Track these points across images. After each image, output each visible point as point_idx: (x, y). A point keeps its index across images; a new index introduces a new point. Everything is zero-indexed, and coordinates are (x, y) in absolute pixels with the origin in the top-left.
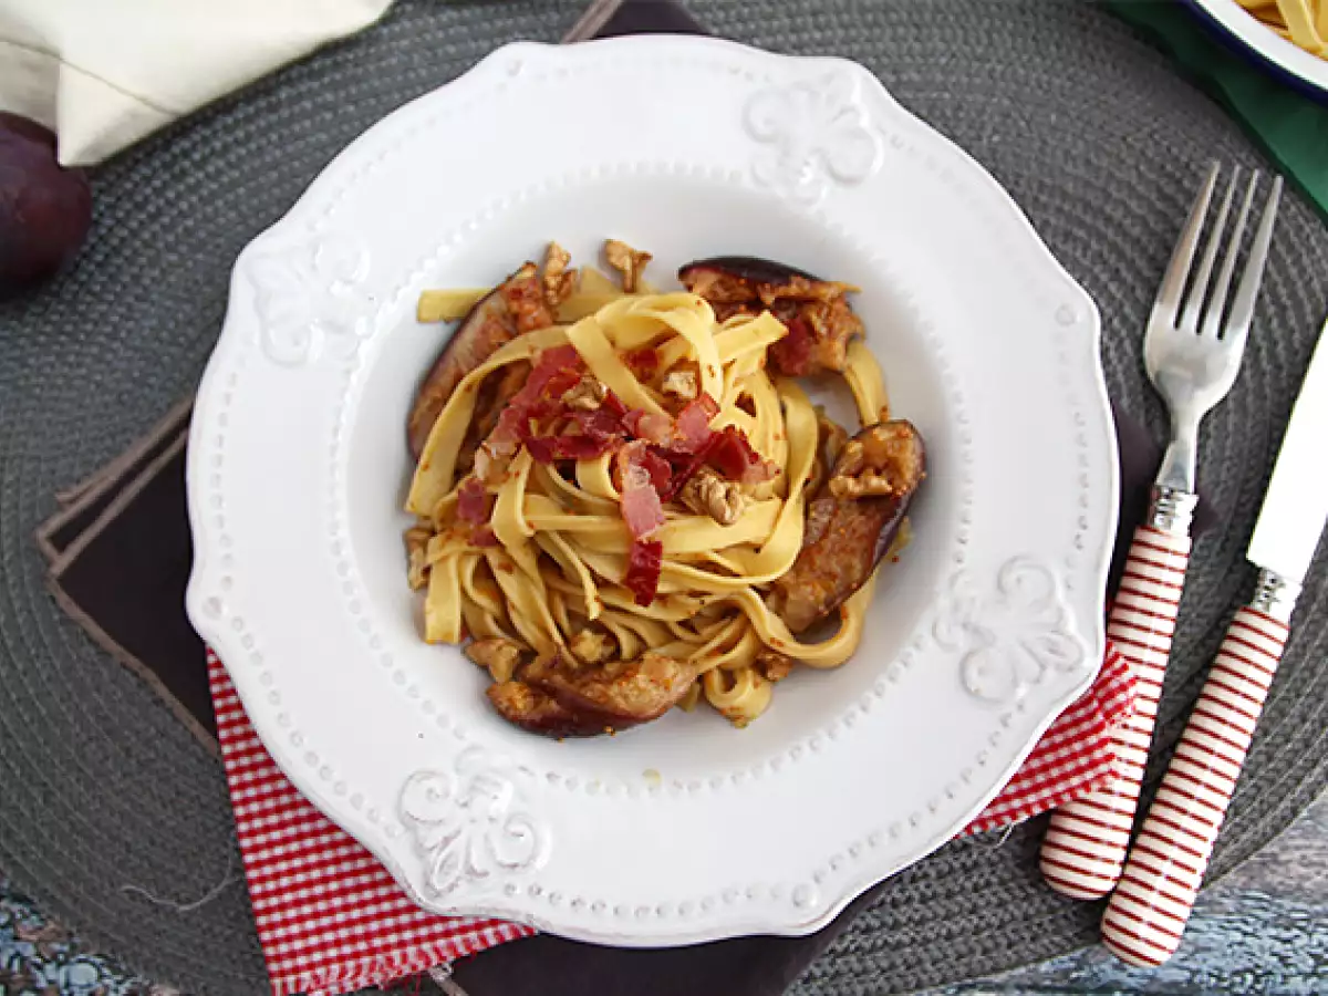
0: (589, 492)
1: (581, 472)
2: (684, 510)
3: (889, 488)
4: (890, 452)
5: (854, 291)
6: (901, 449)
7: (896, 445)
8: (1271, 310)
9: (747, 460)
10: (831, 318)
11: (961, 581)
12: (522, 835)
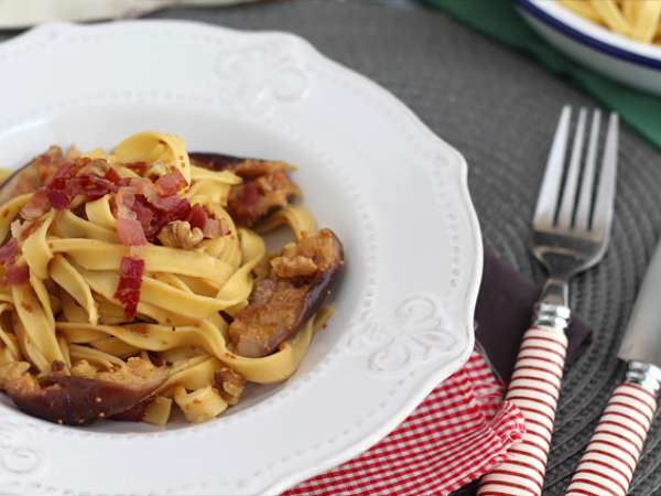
0: (94, 223)
1: (90, 209)
2: (158, 243)
3: (315, 267)
4: (316, 247)
5: (293, 169)
6: (323, 244)
7: (320, 241)
8: (627, 213)
9: (206, 217)
10: (276, 182)
11: (369, 316)
12: (25, 456)
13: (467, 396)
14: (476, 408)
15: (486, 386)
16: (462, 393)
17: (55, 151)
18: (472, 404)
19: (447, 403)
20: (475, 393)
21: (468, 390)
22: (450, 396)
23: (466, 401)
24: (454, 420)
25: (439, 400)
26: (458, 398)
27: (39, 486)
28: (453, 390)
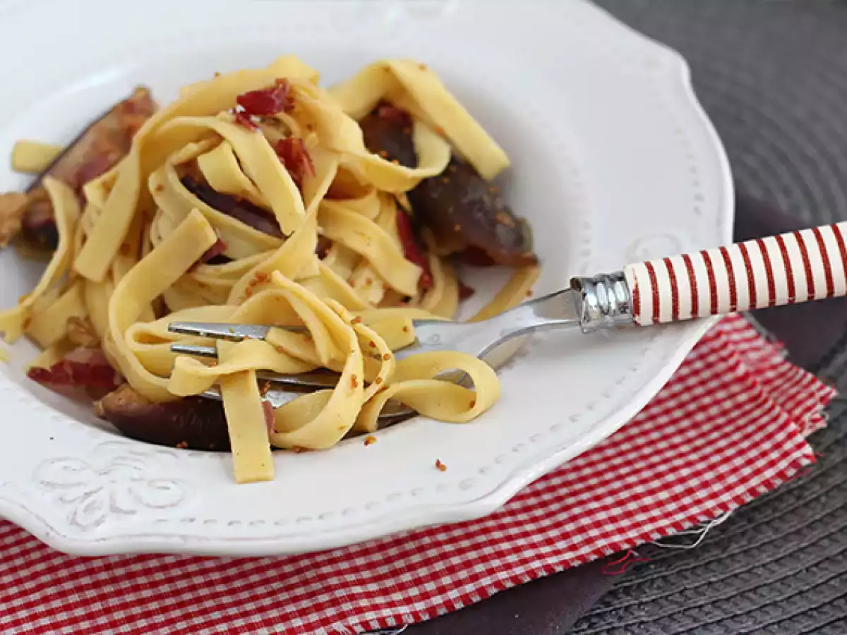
12: (168, 488)
13: (732, 361)
14: (747, 375)
15: (757, 349)
16: (724, 359)
17: (141, 94)
18: (741, 370)
19: (706, 374)
20: (742, 358)
21: (731, 355)
22: (709, 366)
23: (732, 369)
24: (721, 395)
25: (696, 373)
26: (721, 366)
27: (192, 520)
28: (712, 358)
